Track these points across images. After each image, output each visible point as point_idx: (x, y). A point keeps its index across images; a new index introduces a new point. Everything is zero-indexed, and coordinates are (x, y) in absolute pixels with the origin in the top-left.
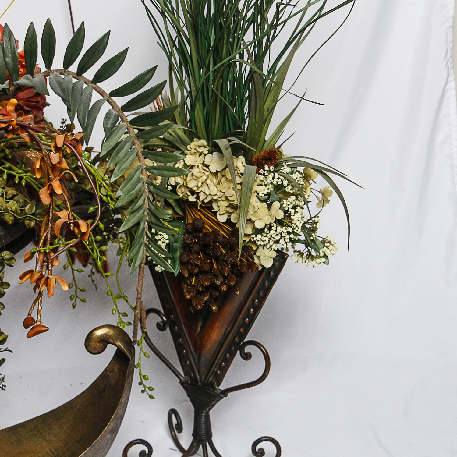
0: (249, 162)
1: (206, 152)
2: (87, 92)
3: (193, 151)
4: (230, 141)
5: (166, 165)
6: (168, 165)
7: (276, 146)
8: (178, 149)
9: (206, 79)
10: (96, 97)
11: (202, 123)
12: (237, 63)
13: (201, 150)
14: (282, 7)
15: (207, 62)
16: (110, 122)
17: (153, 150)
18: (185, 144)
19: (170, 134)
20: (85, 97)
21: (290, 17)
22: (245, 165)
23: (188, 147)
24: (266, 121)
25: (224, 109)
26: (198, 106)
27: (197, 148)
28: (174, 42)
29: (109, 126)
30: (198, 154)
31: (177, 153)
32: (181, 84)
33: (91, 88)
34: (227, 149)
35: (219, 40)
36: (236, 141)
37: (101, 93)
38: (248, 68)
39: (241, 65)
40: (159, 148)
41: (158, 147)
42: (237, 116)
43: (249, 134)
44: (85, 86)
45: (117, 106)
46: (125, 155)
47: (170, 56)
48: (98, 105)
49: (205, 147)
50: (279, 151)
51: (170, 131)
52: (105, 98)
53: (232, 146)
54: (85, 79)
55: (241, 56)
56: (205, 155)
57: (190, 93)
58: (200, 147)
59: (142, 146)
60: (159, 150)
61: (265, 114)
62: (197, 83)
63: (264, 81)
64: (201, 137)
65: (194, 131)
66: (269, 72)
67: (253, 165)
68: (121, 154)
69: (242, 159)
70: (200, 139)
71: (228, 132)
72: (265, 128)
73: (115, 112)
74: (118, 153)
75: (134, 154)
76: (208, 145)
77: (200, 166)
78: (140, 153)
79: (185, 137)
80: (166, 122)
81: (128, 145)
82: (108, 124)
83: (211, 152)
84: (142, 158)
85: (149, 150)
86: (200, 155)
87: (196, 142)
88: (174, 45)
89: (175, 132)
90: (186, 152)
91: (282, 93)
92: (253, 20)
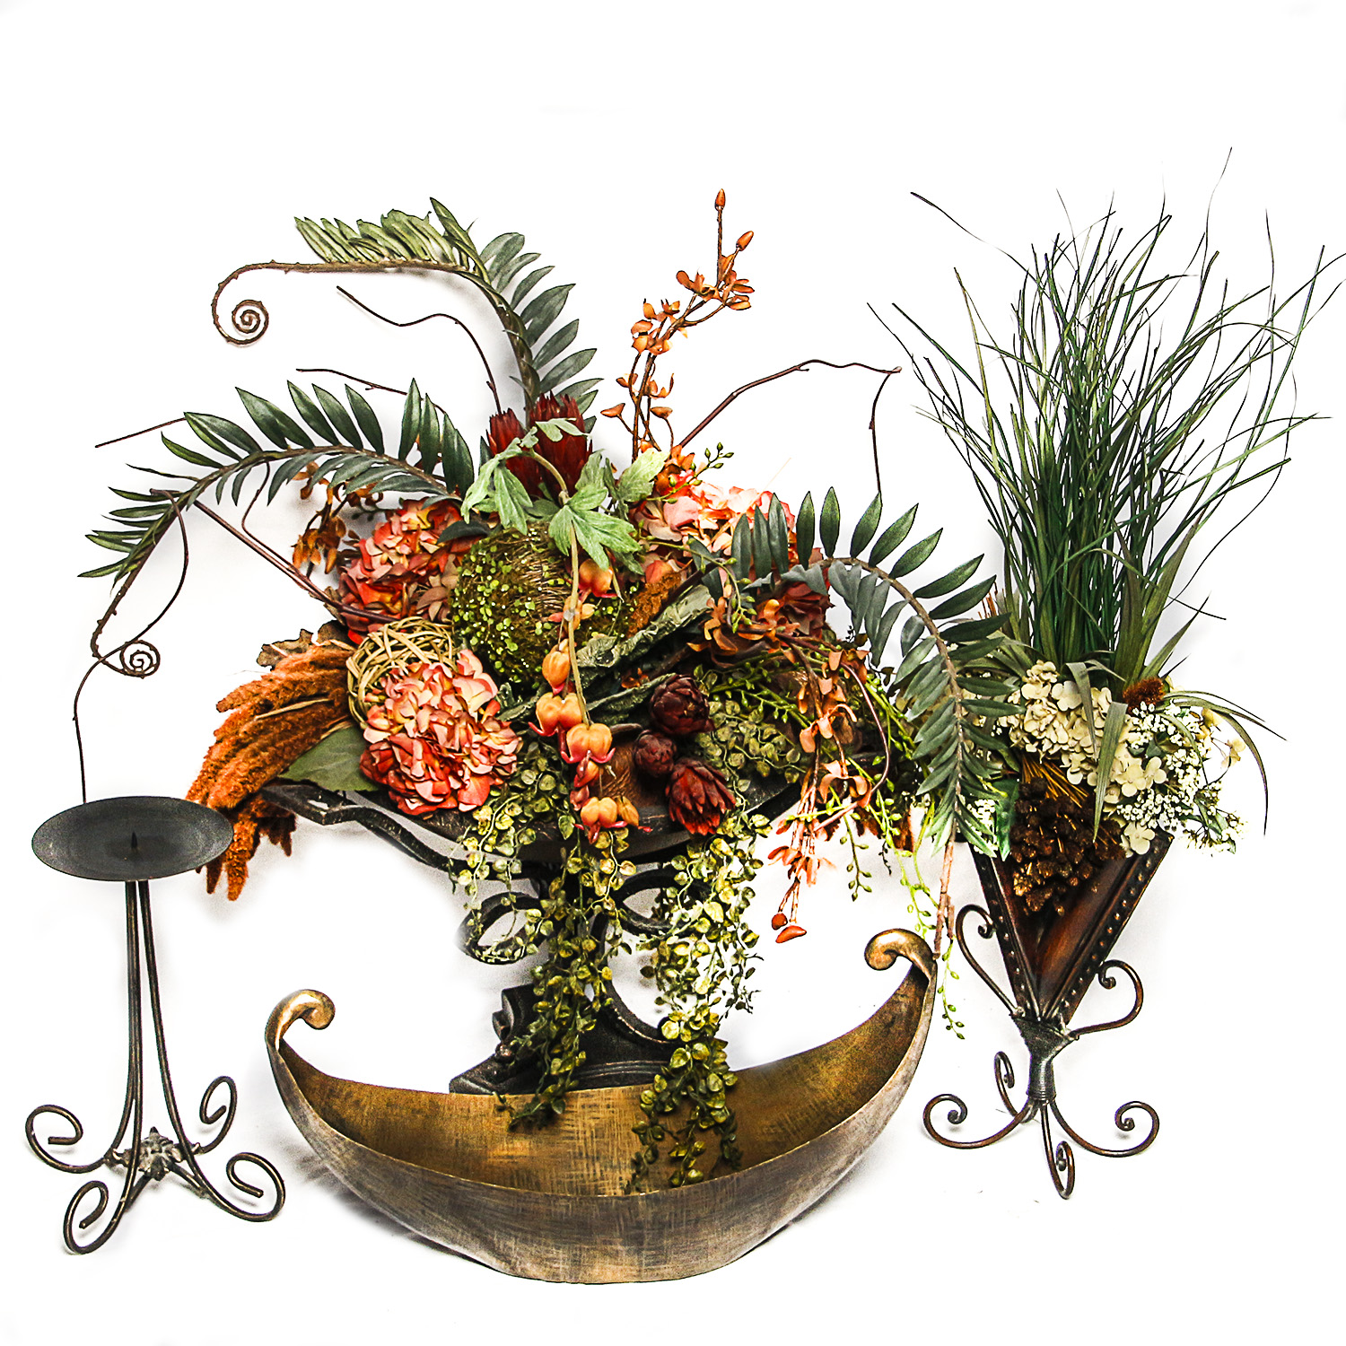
0: (1117, 697)
1: (1054, 680)
2: (882, 591)
3: (1035, 678)
4: (1088, 666)
5: (992, 699)
6: (996, 699)
7: (1161, 675)
8: (1014, 674)
9: (1057, 574)
10: (894, 597)
11: (1051, 638)
12: (1105, 556)
13: (1045, 677)
14: (1170, 475)
15: (1060, 550)
16: (911, 634)
17: (978, 675)
18: (1026, 667)
19: (1004, 653)
20: (877, 598)
21: (1183, 488)
22: (1110, 701)
23: (1028, 672)
24: (1145, 637)
25: (1083, 619)
26: (1044, 613)
27: (1042, 675)
28: (1013, 519)
29: (909, 640)
30: (1042, 683)
31: (1010, 683)
32: (1023, 582)
33: (888, 584)
34: (1083, 677)
35: (1078, 517)
36: (1098, 666)
37: (902, 592)
38: (1120, 564)
39: (1110, 558)
40: (986, 671)
41: (986, 670)
42: (1101, 631)
43: (1118, 656)
44: (879, 581)
45: (924, 612)
46: (931, 683)
47: (1007, 542)
48: (896, 609)
49: (1053, 673)
50: (1165, 682)
51: (1004, 648)
52: (908, 599)
53: (1090, 673)
54: (879, 570)
55: (1110, 546)
56: (1053, 684)
57: (1034, 595)
58: (1045, 672)
59: (958, 669)
60: (987, 675)
61: (1145, 627)
62: (1045, 577)
64: (1048, 657)
65: (1038, 649)
66: (1150, 570)
67: (1124, 702)
68: (925, 682)
69: (1106, 692)
70: (1045, 661)
71: (1087, 651)
72: (1143, 650)
73: (920, 620)
74: (921, 678)
75: (944, 682)
76: (1058, 670)
77: (1045, 700)
78: (953, 681)
79: (1025, 657)
80: (998, 634)
81: (935, 670)
82: (907, 637)
83: (1061, 681)
84: (956, 687)
85: (973, 675)
86: (1044, 686)
87: (1040, 666)
88: (1014, 524)
89: (1010, 649)
90: (1025, 679)
91: (1168, 601)
92: (1128, 493)
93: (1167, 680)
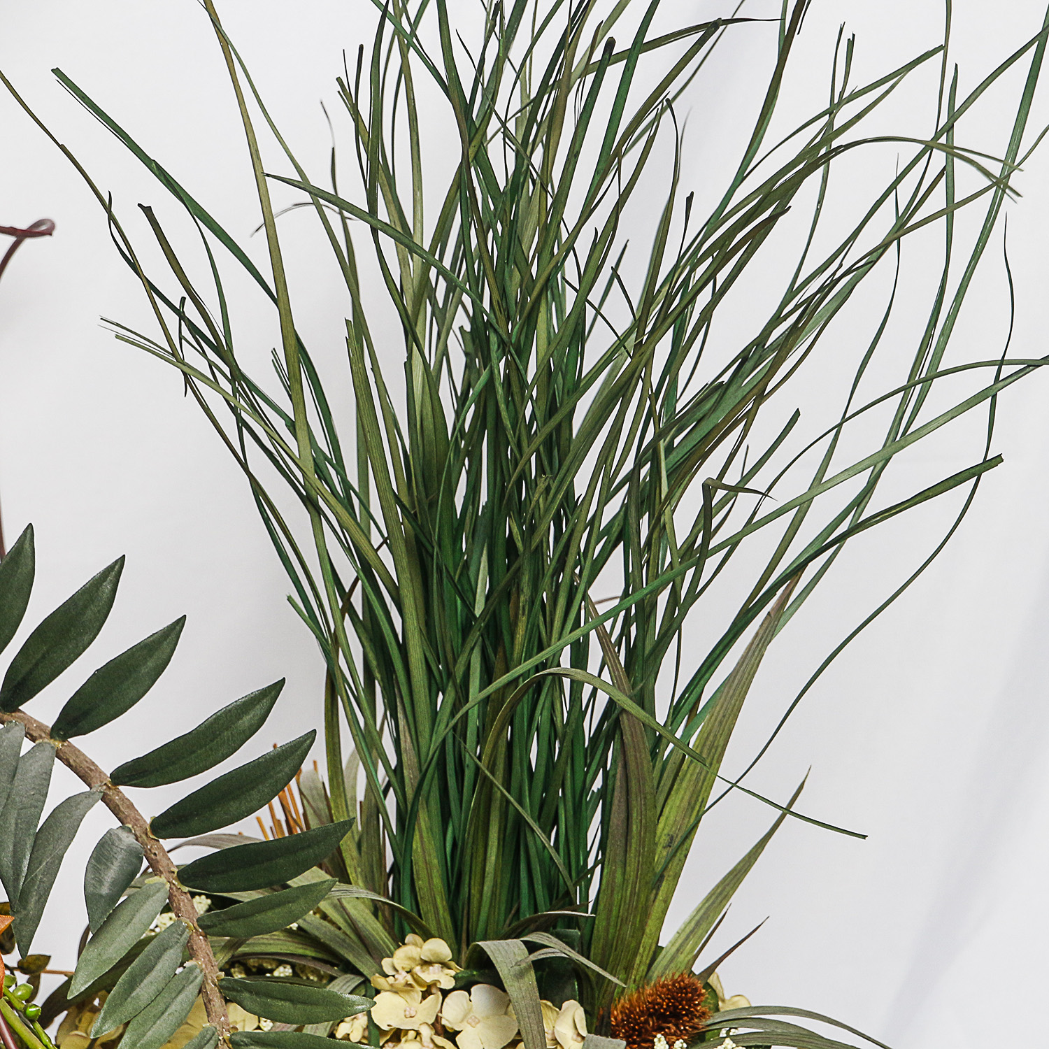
0: (599, 1024)
1: (448, 983)
2: (34, 768)
3: (403, 978)
4: (532, 947)
5: (299, 1029)
6: (309, 1029)
7: (698, 968)
8: (350, 969)
9: (454, 728)
10: (63, 784)
11: (437, 881)
12: (566, 682)
13: (429, 975)
14: (721, 493)
15: (459, 671)
16: (112, 873)
17: (261, 971)
18: (376, 953)
19: (325, 917)
20: (23, 785)
21: (751, 526)
22: (584, 1033)
23: (386, 963)
24: (661, 878)
25: (516, 834)
26: (423, 817)
27: (417, 969)
28: (346, 597)
29: (105, 890)
30: (419, 989)
31: (342, 987)
32: (368, 742)
33: (48, 752)
34: (520, 975)
35: (502, 595)
36: (555, 948)
37: (84, 771)
38: (602, 699)
39: (577, 687)
40: (281, 963)
41: (280, 960)
42: (559, 860)
43: (600, 924)
44: (27, 745)
45: (138, 819)
46: (159, 993)
47: (331, 645)
48: (70, 812)
49: (445, 965)
50: (707, 986)
51: (324, 905)
52: (97, 787)
53: (538, 965)
54: (28, 720)
55: (580, 659)
56: (445, 993)
57: (398, 772)
58: (426, 963)
59: (223, 958)
60: (284, 972)
61: (661, 854)
62: (424, 741)
63: (658, 742)
64: (433, 927)
65: (406, 907)
66: (675, 710)
67: (615, 1036)
68: (144, 991)
69: (573, 1011)
70: (427, 936)
71: (527, 915)
72: (658, 905)
73: (128, 839)
74: (133, 984)
75: (192, 989)
76: (456, 959)
77: (426, 1032)
78: (210, 987)
79: (375, 929)
80: (314, 876)
81: (172, 955)
82: (101, 882)
83: (465, 985)
84: (217, 1001)
85: (248, 971)
86: (425, 995)
87: (413, 949)
88: (348, 608)
89: (341, 908)
90: (378, 981)
91: (719, 787)
92: (622, 532)
93: (712, 980)
